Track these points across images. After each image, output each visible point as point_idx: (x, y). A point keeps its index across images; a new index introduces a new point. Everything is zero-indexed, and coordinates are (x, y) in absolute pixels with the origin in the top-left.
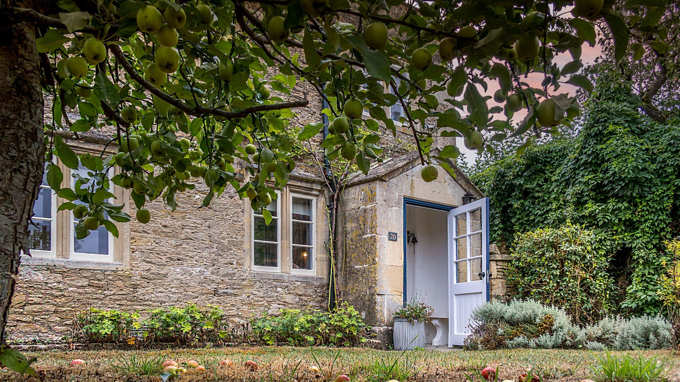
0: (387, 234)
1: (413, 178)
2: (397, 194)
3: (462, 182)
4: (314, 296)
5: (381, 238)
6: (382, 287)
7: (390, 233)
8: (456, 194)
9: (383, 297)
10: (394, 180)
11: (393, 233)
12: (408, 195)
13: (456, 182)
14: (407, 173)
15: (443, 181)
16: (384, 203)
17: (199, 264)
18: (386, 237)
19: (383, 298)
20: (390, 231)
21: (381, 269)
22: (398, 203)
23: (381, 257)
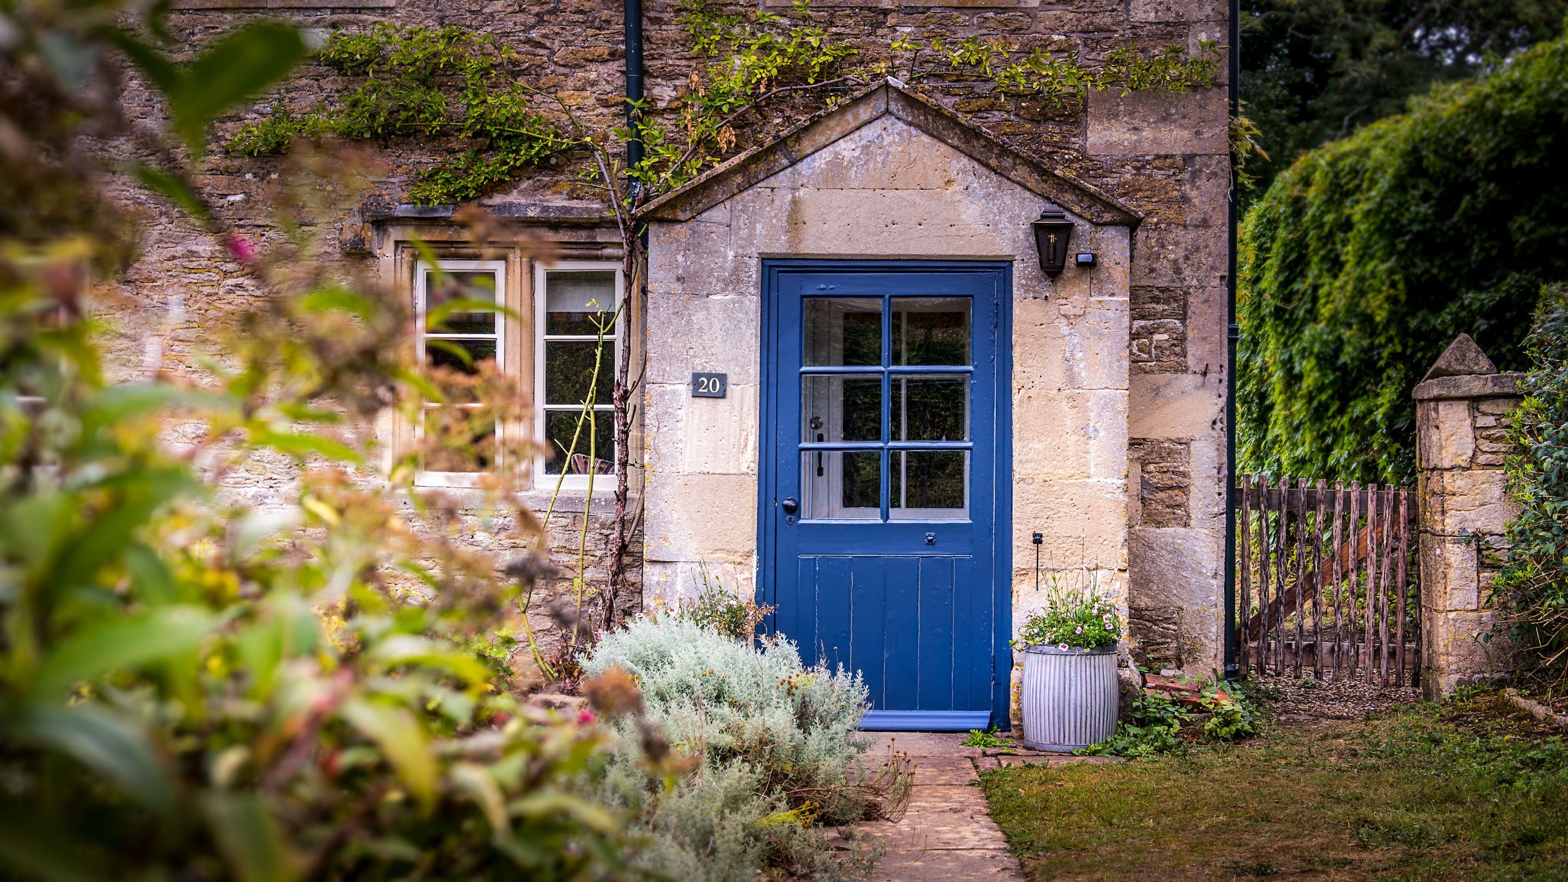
0: (689, 378)
1: (801, 193)
2: (731, 254)
3: (1021, 172)
4: (598, 553)
5: (662, 395)
6: (666, 540)
7: (696, 376)
8: (1004, 219)
9: (669, 569)
10: (719, 214)
11: (709, 376)
12: (780, 246)
13: (1001, 175)
14: (772, 181)
15: (936, 180)
16: (677, 287)
17: (255, 477)
18: (684, 390)
19: (669, 571)
20: (699, 369)
21: (663, 486)
22: (733, 281)
23: (663, 450)
